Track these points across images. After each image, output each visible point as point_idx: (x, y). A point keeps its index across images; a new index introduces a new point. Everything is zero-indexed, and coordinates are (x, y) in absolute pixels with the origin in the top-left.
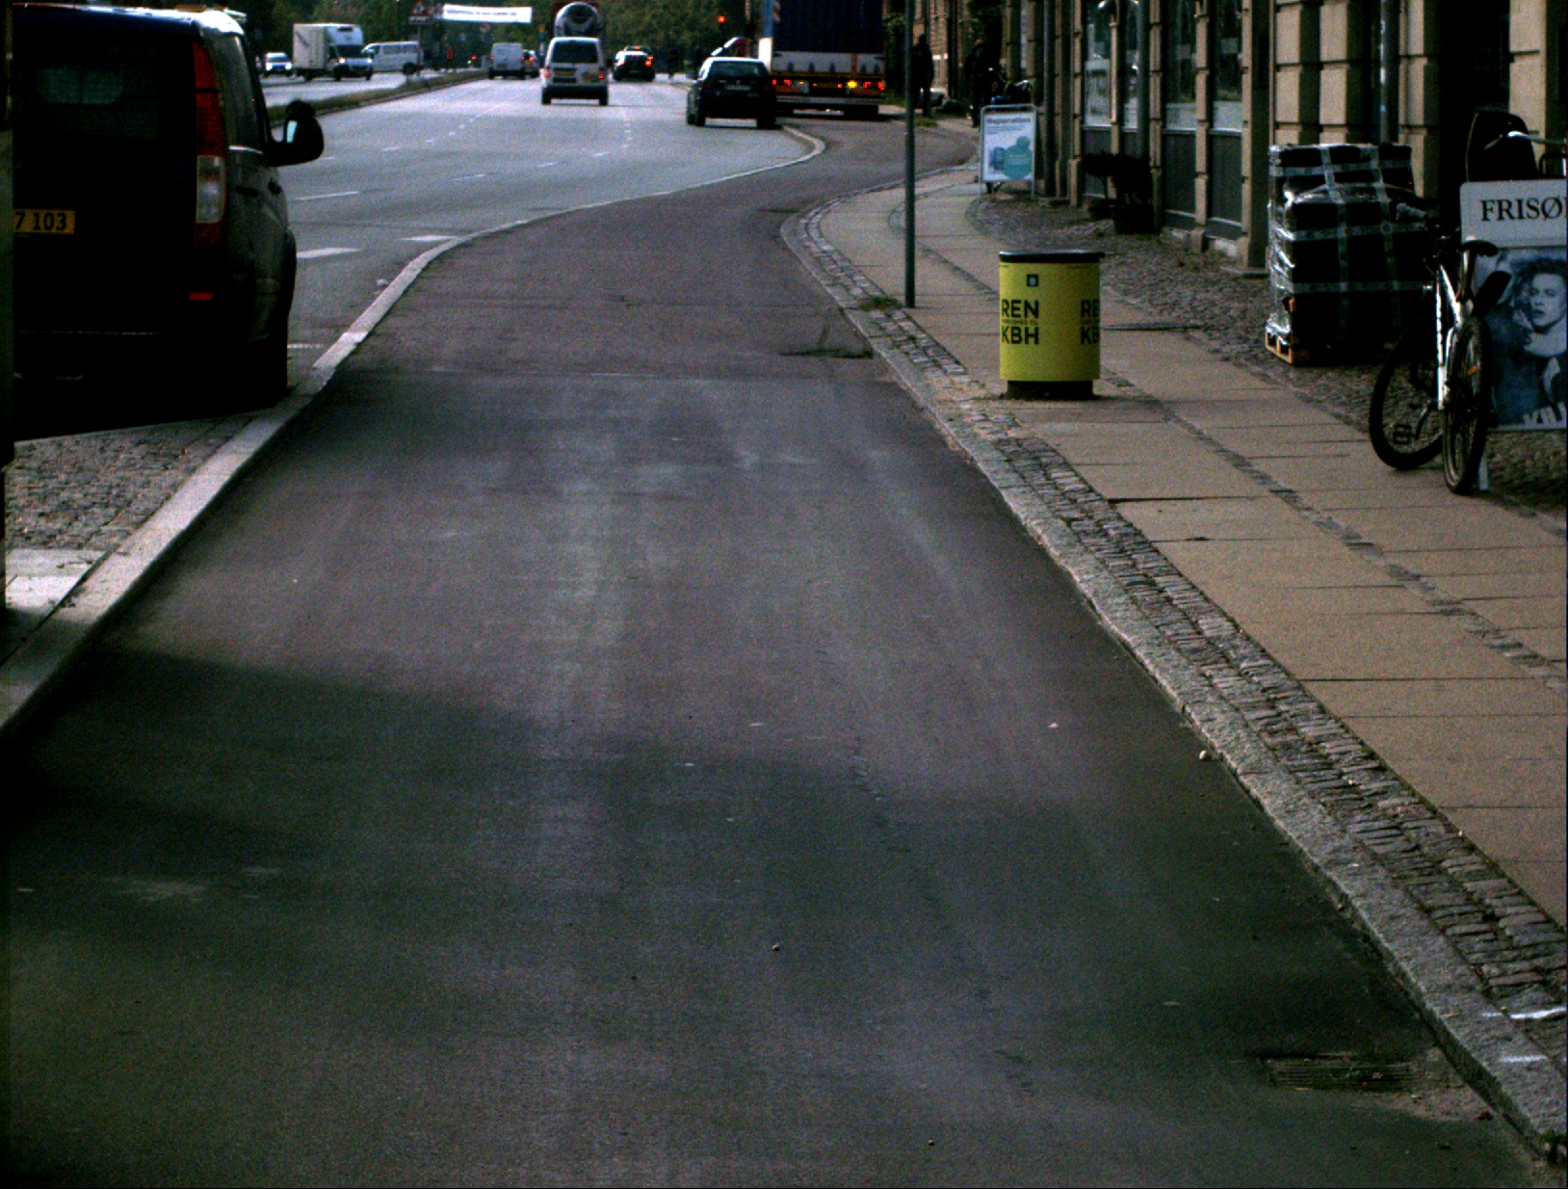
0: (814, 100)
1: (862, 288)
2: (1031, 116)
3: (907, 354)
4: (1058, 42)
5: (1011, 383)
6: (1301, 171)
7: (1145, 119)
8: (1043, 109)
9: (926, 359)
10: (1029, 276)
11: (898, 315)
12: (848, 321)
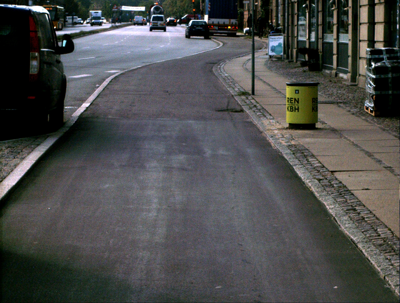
0: (219, 31)
1: (238, 88)
2: (282, 37)
3: (254, 111)
4: (290, 16)
5: (290, 124)
6: (377, 56)
7: (317, 38)
8: (286, 35)
9: (260, 114)
10: (296, 90)
11: (250, 98)
12: (235, 99)
